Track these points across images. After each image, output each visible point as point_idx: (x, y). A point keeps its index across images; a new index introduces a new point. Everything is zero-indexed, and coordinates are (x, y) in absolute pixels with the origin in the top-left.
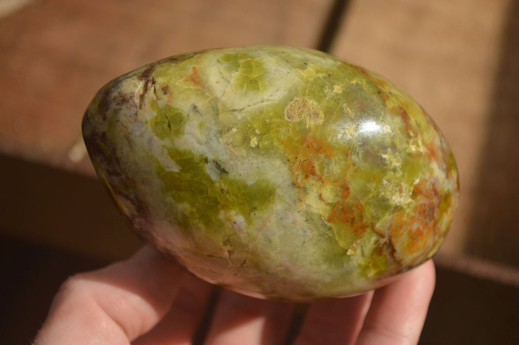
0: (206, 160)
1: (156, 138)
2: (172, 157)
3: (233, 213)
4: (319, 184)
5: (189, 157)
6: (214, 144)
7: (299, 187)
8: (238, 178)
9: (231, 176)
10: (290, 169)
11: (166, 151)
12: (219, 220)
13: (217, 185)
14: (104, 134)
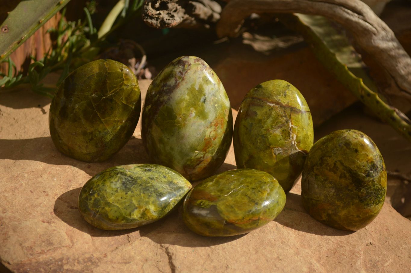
0: (205, 96)
1: (202, 79)
2: (200, 86)
3: (195, 111)
4: (214, 130)
5: (203, 90)
6: (210, 95)
7: (211, 125)
8: (205, 107)
9: (204, 105)
10: (214, 120)
11: (200, 83)
12: (190, 109)
13: (200, 102)
14: (190, 64)
